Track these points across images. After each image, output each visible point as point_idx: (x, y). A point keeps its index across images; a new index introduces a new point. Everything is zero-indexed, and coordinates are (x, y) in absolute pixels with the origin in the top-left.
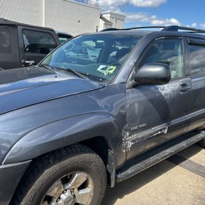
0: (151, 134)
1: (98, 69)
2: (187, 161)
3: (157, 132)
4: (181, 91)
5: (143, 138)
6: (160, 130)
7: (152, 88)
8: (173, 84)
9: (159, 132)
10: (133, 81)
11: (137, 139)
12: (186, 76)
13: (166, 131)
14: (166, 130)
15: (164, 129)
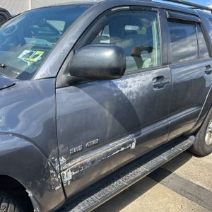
0: (108, 154)
1: (20, 57)
2: (171, 175)
3: (119, 148)
4: (155, 86)
5: (93, 162)
6: (124, 146)
7: (107, 85)
8: (143, 77)
9: (123, 149)
10: (69, 75)
11: (82, 165)
12: (164, 64)
13: (133, 146)
14: (134, 144)
15: (131, 143)
